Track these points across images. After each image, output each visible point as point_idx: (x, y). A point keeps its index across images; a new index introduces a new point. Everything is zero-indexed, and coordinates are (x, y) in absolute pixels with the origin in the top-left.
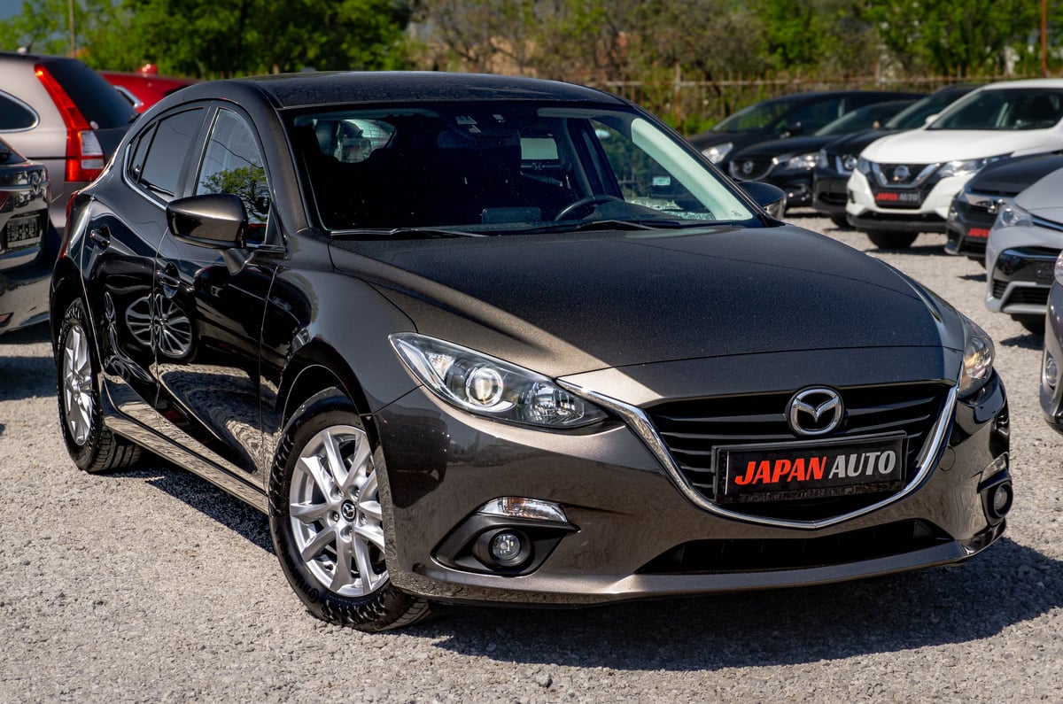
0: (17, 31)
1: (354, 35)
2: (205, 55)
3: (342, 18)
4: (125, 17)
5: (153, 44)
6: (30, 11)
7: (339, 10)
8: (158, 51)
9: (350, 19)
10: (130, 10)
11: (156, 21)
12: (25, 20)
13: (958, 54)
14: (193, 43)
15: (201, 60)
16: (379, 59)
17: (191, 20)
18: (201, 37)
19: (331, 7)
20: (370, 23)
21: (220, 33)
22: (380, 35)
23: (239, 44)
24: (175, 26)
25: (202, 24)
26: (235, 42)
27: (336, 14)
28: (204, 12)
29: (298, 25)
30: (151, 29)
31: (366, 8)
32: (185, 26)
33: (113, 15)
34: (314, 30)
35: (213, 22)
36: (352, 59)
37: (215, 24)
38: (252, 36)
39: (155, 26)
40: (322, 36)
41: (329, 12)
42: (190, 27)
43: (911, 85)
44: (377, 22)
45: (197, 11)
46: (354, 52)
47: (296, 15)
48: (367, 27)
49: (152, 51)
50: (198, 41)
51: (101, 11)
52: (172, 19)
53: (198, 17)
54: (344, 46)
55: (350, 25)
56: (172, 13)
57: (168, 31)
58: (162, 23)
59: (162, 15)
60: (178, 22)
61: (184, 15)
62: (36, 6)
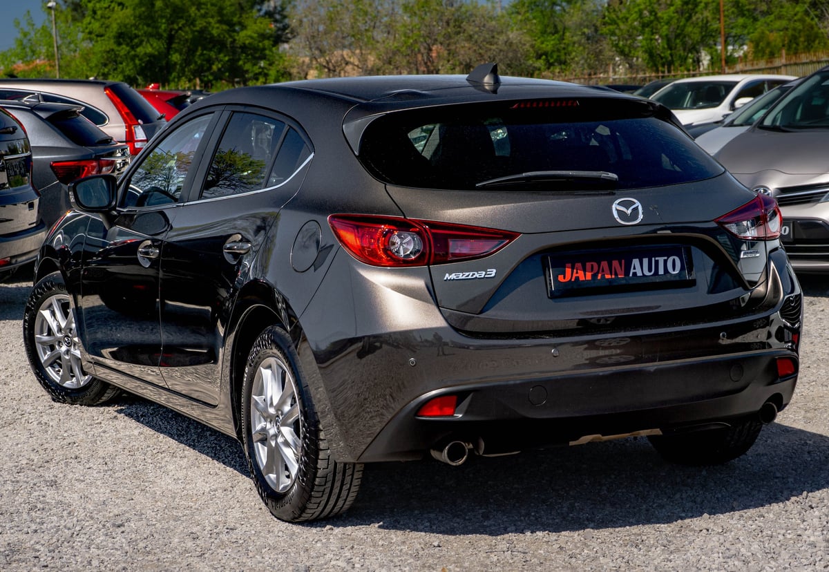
0: (13, 59)
1: (248, 55)
2: (142, 71)
3: (239, 43)
4: (86, 45)
5: (105, 65)
6: (22, 44)
7: (237, 38)
8: (109, 70)
9: (244, 44)
10: (88, 41)
11: (108, 49)
12: (18, 51)
13: (665, 57)
14: (135, 64)
15: (138, 74)
16: (266, 71)
17: (133, 48)
18: (140, 60)
19: (231, 36)
20: (258, 46)
21: (151, 55)
22: (265, 55)
23: (168, 63)
24: (122, 53)
25: (140, 50)
26: (164, 63)
27: (235, 40)
28: (141, 42)
29: (204, 48)
30: (105, 55)
31: (255, 35)
32: (129, 52)
33: (77, 45)
34: (220, 52)
35: (149, 48)
36: (247, 71)
37: (149, 50)
38: (176, 57)
39: (108, 52)
40: (225, 56)
41: (230, 40)
42: (133, 53)
43: (635, 78)
44: (264, 45)
45: (136, 41)
46: (248, 66)
47: (203, 39)
48: (256, 49)
50: (137, 62)
51: (70, 43)
52: (119, 49)
53: (138, 45)
54: (241, 63)
55: (244, 48)
56: (119, 44)
57: (116, 56)
58: (113, 50)
59: (111, 44)
60: (124, 49)
61: (127, 45)
62: (25, 41)
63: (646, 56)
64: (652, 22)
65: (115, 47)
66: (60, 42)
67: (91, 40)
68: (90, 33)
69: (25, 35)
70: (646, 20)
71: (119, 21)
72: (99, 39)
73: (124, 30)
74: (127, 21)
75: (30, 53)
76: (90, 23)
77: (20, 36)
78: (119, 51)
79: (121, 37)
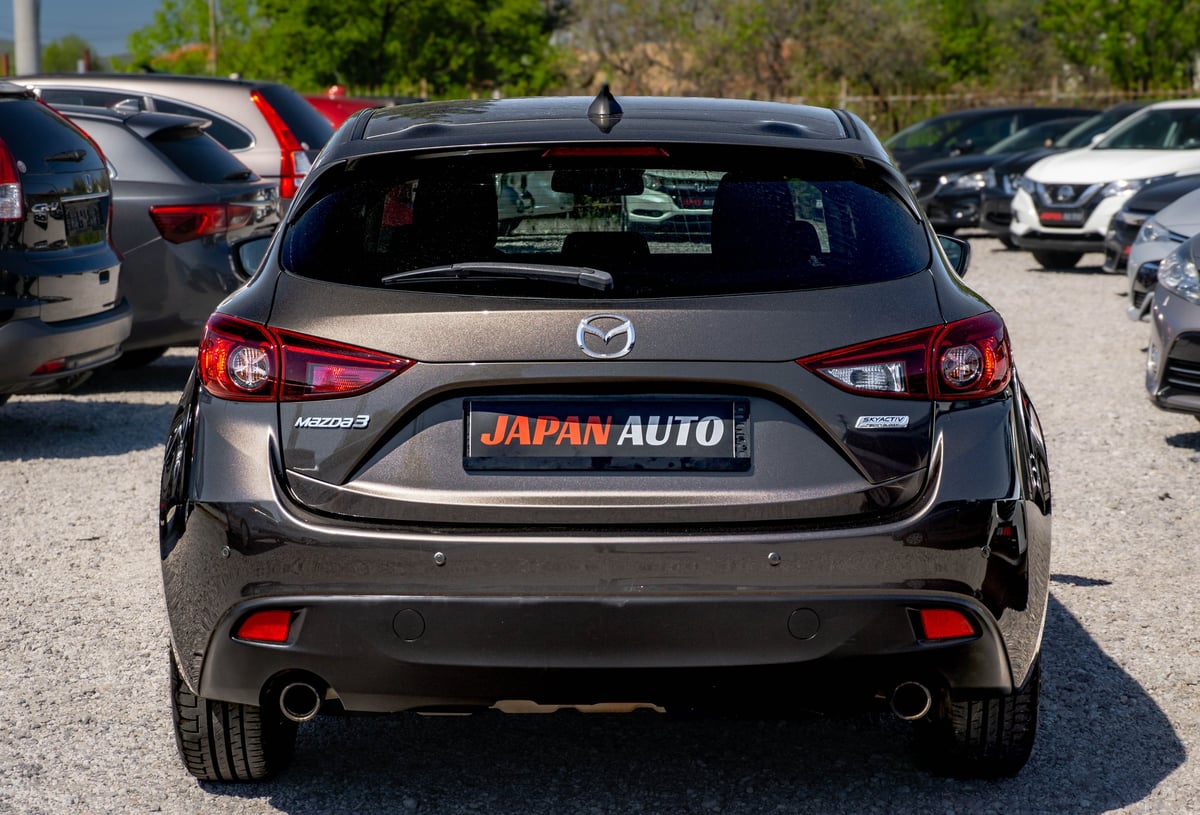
0: (151, 41)
1: (502, 46)
2: (344, 67)
3: (489, 29)
4: (261, 26)
5: (289, 55)
6: (164, 21)
7: (487, 20)
8: (295, 63)
9: (498, 29)
10: (264, 19)
11: (293, 32)
12: (158, 30)
13: (1140, 68)
14: (332, 55)
15: (340, 70)
16: (529, 71)
17: (331, 30)
18: (341, 49)
19: (478, 17)
20: (519, 34)
21: (358, 44)
22: (529, 47)
23: (382, 55)
24: (314, 38)
25: (341, 35)
26: (376, 54)
27: (483, 24)
28: (343, 23)
29: (440, 34)
30: (288, 40)
31: (515, 17)
32: (324, 36)
33: (247, 24)
34: (461, 40)
35: (353, 32)
36: (500, 71)
37: (355, 34)
38: (393, 47)
39: (293, 36)
40: (468, 47)
41: (476, 23)
42: (329, 38)
43: (1091, 99)
44: (527, 32)
45: (336, 21)
46: (502, 64)
47: (437, 22)
48: (515, 38)
49: (289, 63)
50: (336, 52)
51: (236, 21)
52: (310, 31)
53: (337, 27)
54: (492, 58)
55: (497, 35)
56: (310, 24)
57: (306, 42)
58: (300, 33)
59: (299, 26)
60: (316, 32)
61: (323, 26)
62: (169, 16)
63: (1110, 64)
64: (1120, 12)
65: (302, 28)
66: (220, 18)
67: (269, 16)
68: (269, 6)
69: (170, 6)
70: (1112, 9)
72: (282, 15)
73: (317, 3)
75: (175, 34)
77: (162, 8)
78: (310, 35)
79: (313, 14)
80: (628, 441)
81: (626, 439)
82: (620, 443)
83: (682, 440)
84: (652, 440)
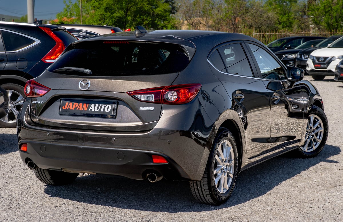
0: (63, 16)
1: (159, 18)
3: (156, 13)
4: (92, 11)
5: (100, 20)
6: (66, 10)
7: (155, 11)
8: (101, 22)
9: (158, 13)
11: (101, 14)
12: (65, 13)
14: (112, 20)
16: (166, 25)
17: (112, 13)
18: (115, 19)
19: (152, 10)
20: (164, 15)
21: (119, 17)
22: (167, 18)
23: (126, 20)
24: (108, 16)
25: (115, 15)
26: (124, 20)
27: (154, 12)
28: (115, 11)
29: (141, 15)
30: (100, 16)
31: (163, 10)
32: (110, 15)
34: (148, 16)
36: (158, 25)
37: (118, 15)
38: (129, 18)
40: (150, 18)
41: (152, 12)
42: (112, 16)
44: (166, 14)
45: (113, 11)
46: (159, 23)
47: (141, 12)
48: (163, 16)
50: (113, 19)
51: (86, 11)
52: (106, 14)
53: (114, 13)
54: (156, 21)
55: (158, 15)
56: (106, 12)
57: (105, 17)
58: (103, 14)
59: (103, 12)
60: (108, 14)
61: (109, 12)
62: (68, 9)
63: (326, 25)
65: (105, 13)
67: (94, 10)
68: (94, 7)
69: (68, 7)
71: (107, 2)
72: (98, 9)
73: (108, 6)
74: (110, 2)
75: (69, 14)
76: (94, 3)
77: (66, 7)
78: (106, 15)
79: (107, 9)
80: (91, 110)
81: (91, 109)
82: (89, 110)
83: (102, 110)
84: (96, 110)
